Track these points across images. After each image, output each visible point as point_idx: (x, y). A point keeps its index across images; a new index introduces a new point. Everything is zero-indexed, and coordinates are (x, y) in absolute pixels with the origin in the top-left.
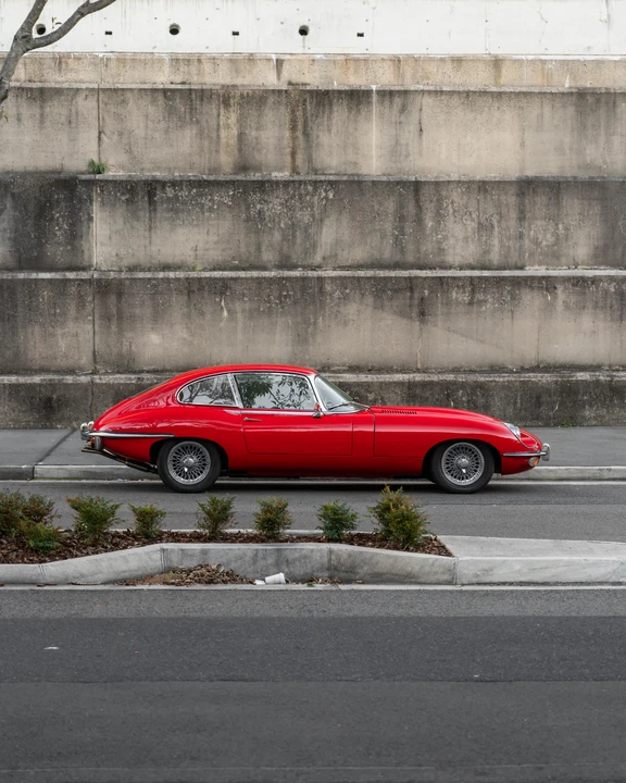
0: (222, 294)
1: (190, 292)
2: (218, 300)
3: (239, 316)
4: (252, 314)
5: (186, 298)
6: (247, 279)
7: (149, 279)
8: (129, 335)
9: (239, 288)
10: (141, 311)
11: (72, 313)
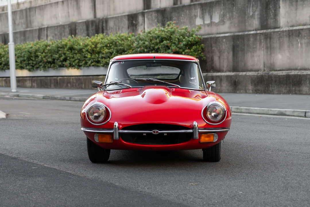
0: (299, 36)
1: (289, 36)
2: (297, 39)
3: (304, 45)
4: (308, 44)
5: (288, 39)
6: (306, 29)
7: (278, 32)
8: (273, 55)
9: (303, 33)
10: (276, 45)
11: (258, 47)
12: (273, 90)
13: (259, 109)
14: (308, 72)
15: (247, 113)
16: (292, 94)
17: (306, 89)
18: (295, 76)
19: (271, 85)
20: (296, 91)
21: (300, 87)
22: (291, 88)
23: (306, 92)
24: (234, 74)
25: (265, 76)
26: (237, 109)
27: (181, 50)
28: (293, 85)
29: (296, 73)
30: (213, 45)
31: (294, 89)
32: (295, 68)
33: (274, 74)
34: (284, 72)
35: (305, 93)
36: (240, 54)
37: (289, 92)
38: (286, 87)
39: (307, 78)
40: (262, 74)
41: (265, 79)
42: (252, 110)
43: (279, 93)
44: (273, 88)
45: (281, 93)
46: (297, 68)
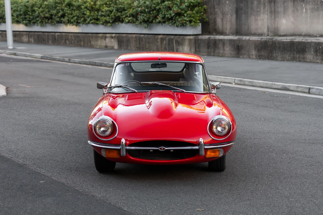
0: (303, 1)
1: (294, 1)
2: (302, 4)
3: (309, 11)
4: (313, 10)
5: (293, 3)
8: (277, 19)
10: (281, 9)
11: (262, 10)
12: (276, 56)
13: (263, 83)
14: (312, 40)
15: (250, 86)
16: (296, 61)
17: (310, 57)
18: (299, 43)
19: (274, 52)
20: (300, 59)
21: (304, 54)
22: (295, 55)
23: (311, 60)
24: (238, 38)
25: (269, 41)
26: (241, 81)
27: (183, 12)
28: (297, 52)
29: (300, 40)
30: (216, 6)
31: (298, 56)
32: (299, 33)
33: (278, 40)
34: (288, 38)
35: (309, 61)
36: (243, 16)
37: (293, 59)
38: (290, 54)
39: (312, 45)
40: (265, 39)
41: (268, 45)
42: (255, 83)
43: (283, 60)
44: (277, 55)
45: (285, 60)
46: (301, 33)
